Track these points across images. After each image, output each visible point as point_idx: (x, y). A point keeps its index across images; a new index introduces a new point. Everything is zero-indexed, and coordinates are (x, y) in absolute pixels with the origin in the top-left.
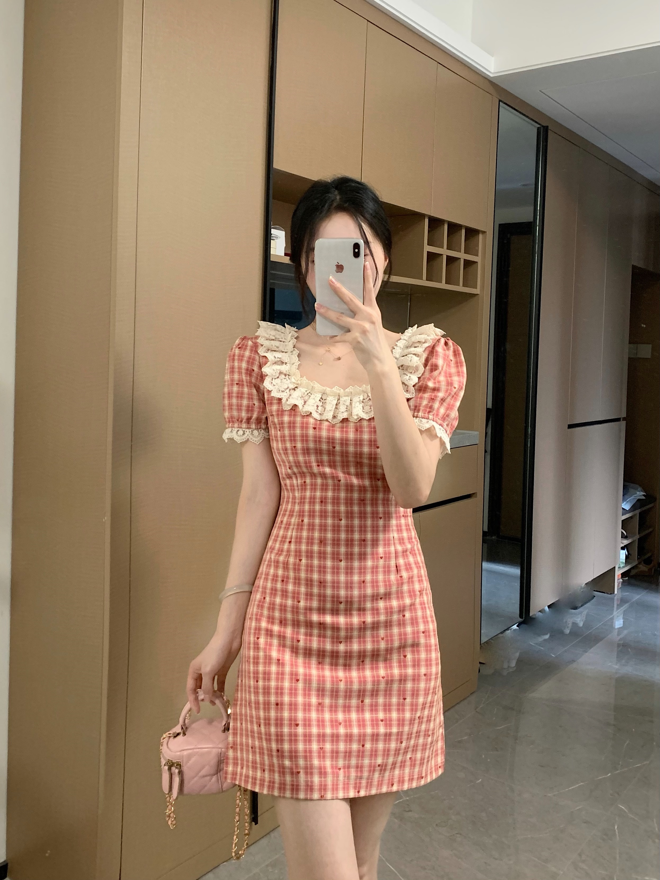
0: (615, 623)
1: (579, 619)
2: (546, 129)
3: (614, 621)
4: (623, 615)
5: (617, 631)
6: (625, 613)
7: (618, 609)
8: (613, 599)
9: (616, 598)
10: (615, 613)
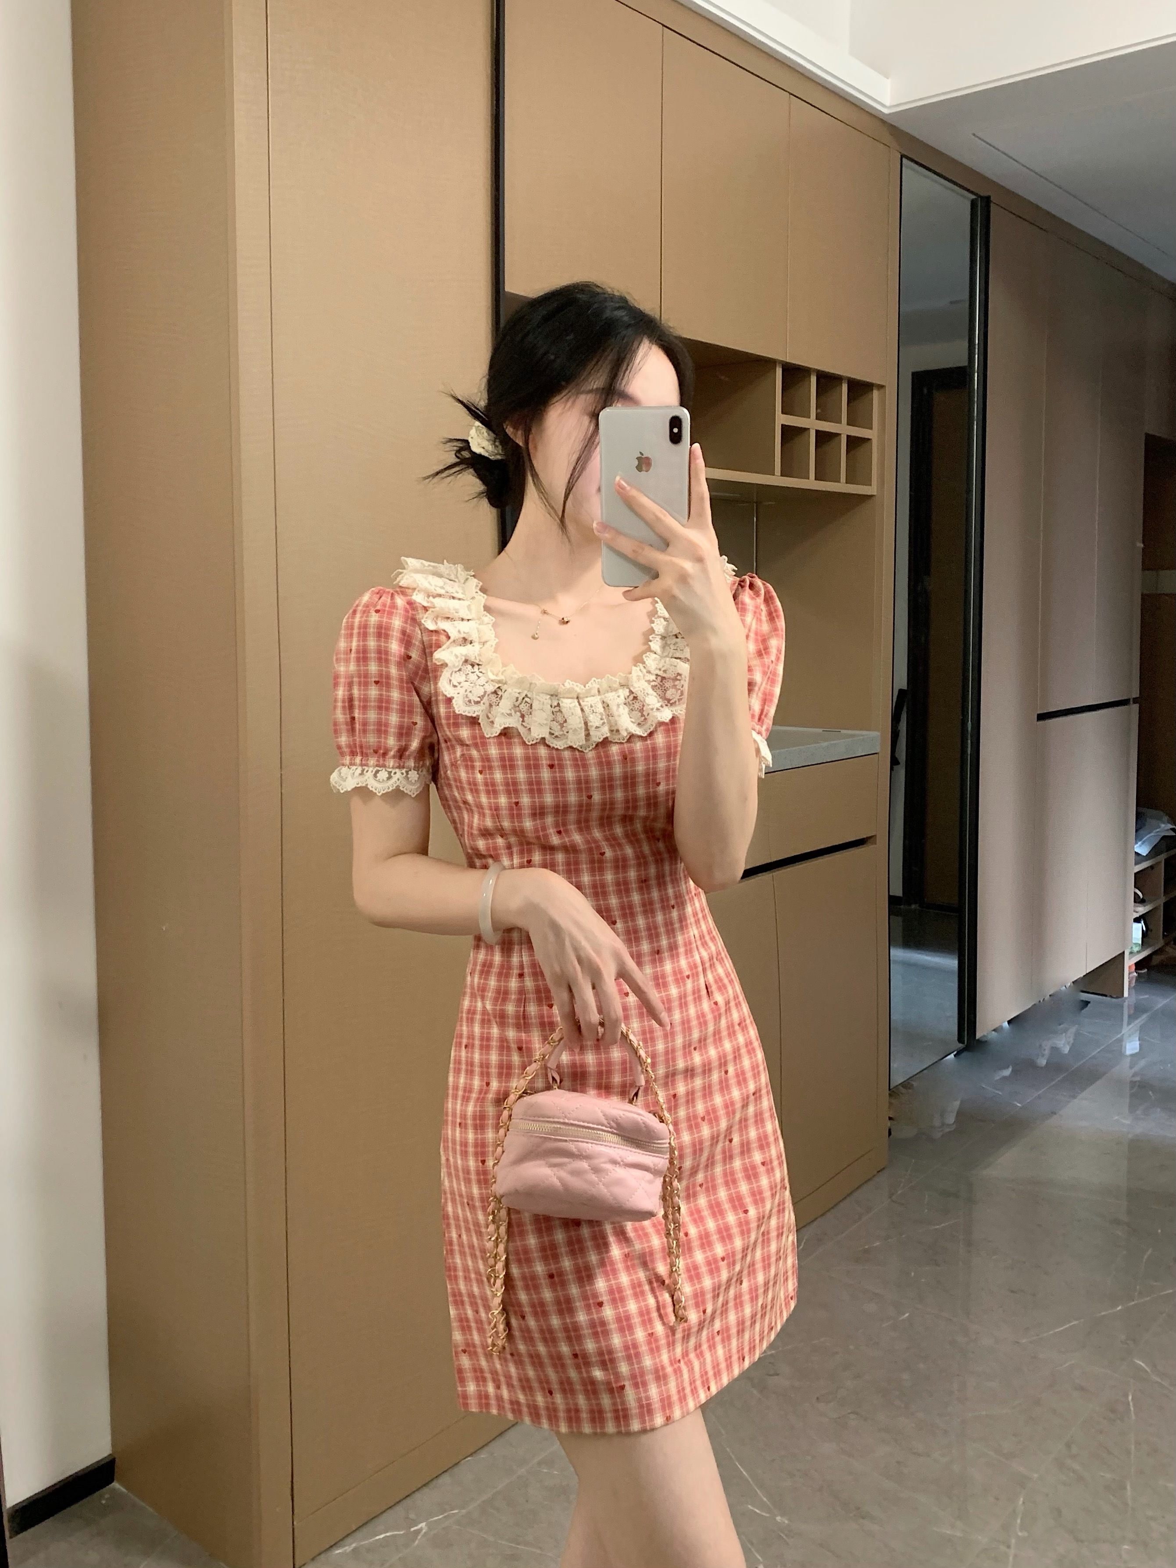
0: (1125, 1048)
1: (1063, 1042)
2: (987, 200)
3: (1124, 1043)
4: (1140, 1034)
5: (1128, 1060)
6: (1142, 1029)
7: (1129, 1024)
8: (1121, 1006)
9: (1126, 1004)
10: (1126, 1030)
